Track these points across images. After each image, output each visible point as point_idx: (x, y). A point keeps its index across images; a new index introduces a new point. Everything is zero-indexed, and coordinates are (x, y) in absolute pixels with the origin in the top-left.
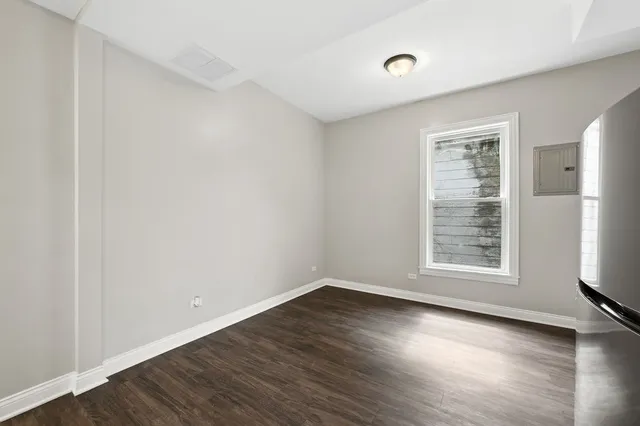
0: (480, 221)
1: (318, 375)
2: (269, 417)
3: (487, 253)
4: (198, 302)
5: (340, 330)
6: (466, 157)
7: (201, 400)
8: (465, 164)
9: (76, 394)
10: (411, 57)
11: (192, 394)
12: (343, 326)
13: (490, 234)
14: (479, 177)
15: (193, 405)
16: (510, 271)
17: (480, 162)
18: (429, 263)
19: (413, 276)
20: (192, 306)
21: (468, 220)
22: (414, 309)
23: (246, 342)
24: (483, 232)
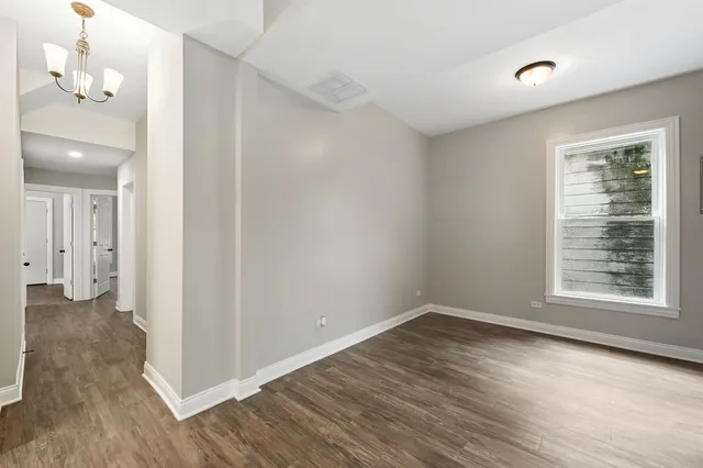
0: (611, 243)
1: (459, 400)
2: (429, 436)
3: (620, 281)
4: (324, 321)
5: (464, 358)
6: (591, 168)
7: (354, 414)
8: (592, 177)
9: (239, 398)
10: (550, 64)
11: (343, 409)
12: (466, 354)
13: (623, 258)
14: (608, 191)
15: (350, 419)
16: (668, 301)
17: (610, 175)
18: (558, 290)
19: (536, 304)
20: (318, 325)
21: (593, 242)
22: (540, 341)
23: (372, 364)
24: (614, 257)
